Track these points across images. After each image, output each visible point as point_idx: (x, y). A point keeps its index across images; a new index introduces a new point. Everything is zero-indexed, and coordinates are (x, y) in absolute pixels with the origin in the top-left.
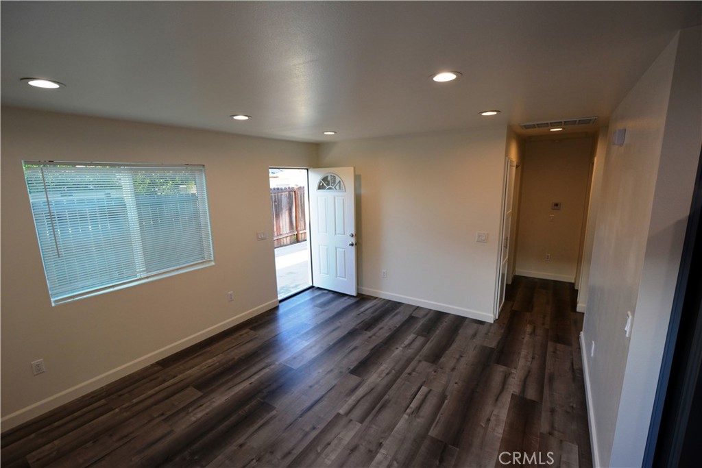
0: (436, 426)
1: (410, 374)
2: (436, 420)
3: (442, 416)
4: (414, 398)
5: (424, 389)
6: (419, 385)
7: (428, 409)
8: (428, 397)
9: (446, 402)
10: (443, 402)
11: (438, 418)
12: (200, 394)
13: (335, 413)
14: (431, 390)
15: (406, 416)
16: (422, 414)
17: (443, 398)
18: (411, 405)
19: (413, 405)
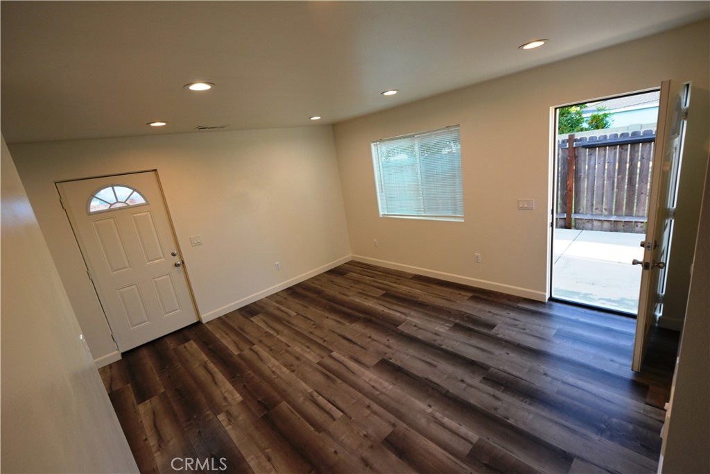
0: (289, 409)
1: (368, 407)
2: (294, 412)
3: (296, 418)
4: (329, 401)
5: (338, 414)
6: (346, 411)
7: (311, 409)
8: (326, 415)
9: (312, 429)
10: (313, 424)
11: (296, 413)
14: (335, 420)
15: (310, 390)
16: (308, 403)
17: (318, 428)
18: (321, 397)
19: (320, 399)
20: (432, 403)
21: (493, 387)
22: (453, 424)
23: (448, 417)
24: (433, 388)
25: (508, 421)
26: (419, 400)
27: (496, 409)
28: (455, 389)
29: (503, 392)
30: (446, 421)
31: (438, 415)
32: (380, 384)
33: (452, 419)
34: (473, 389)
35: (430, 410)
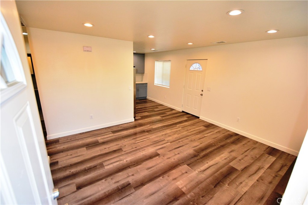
1: (136, 147)
12: (231, 164)
13: (171, 143)
20: (127, 162)
21: (123, 184)
22: (115, 164)
23: (119, 164)
24: (134, 164)
25: (104, 180)
26: (131, 159)
27: (112, 179)
28: (130, 171)
29: (118, 186)
30: (118, 163)
31: (121, 162)
32: (145, 152)
33: (117, 165)
34: (126, 176)
35: (125, 160)
